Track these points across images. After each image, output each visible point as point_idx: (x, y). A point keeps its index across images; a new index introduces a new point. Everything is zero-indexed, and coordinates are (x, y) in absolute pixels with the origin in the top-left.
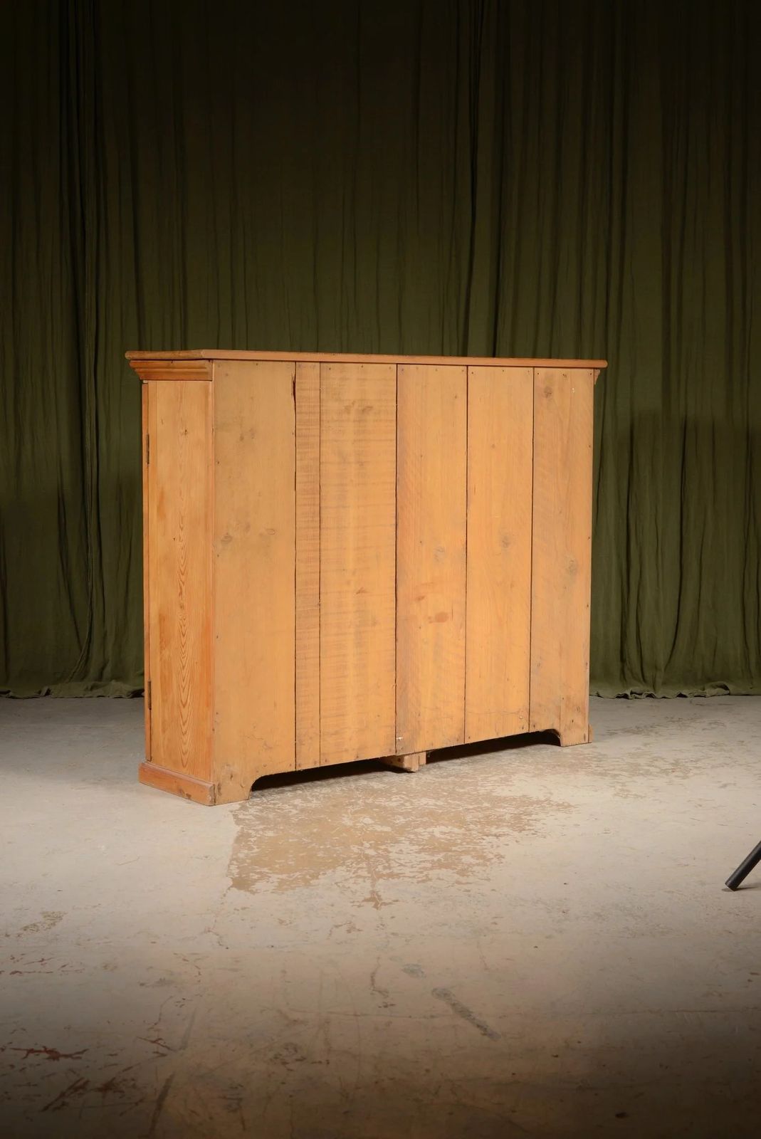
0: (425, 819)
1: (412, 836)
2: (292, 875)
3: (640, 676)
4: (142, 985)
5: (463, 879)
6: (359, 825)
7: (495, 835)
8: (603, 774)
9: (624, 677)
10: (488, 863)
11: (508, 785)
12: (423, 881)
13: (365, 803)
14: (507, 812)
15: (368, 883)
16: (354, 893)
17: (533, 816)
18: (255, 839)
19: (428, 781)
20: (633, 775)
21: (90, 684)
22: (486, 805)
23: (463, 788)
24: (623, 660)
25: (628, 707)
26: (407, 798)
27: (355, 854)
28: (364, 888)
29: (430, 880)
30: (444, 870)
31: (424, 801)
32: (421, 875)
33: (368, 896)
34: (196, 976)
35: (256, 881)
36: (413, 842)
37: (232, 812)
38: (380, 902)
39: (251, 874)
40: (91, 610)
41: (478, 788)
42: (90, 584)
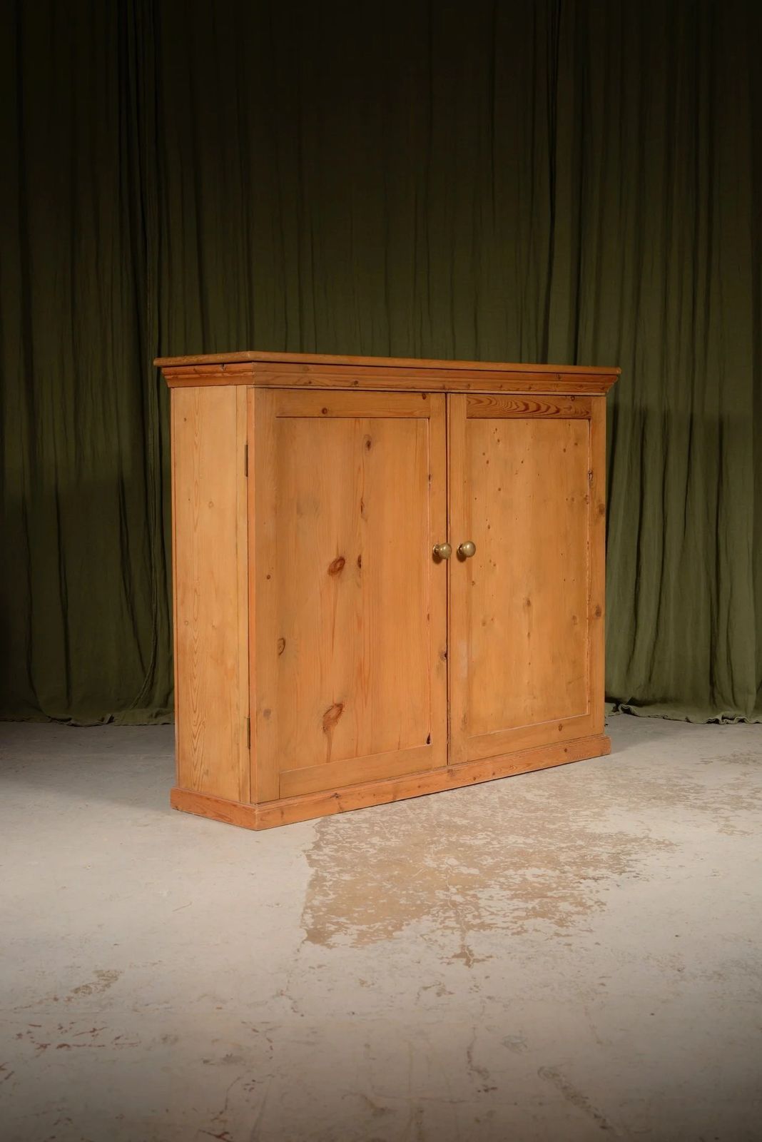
0: (515, 860)
1: (502, 880)
2: (372, 925)
3: (732, 701)
4: (206, 1062)
5: (563, 931)
6: (444, 867)
7: (594, 879)
8: (703, 808)
9: (714, 702)
10: (589, 911)
11: (600, 820)
12: (518, 933)
13: (448, 841)
14: (603, 851)
15: (458, 933)
16: (442, 947)
17: (632, 855)
18: (331, 883)
19: (516, 816)
20: (736, 809)
21: (155, 711)
22: (580, 842)
23: (554, 824)
24: (712, 683)
25: (721, 733)
26: (493, 836)
27: (442, 900)
28: (453, 941)
29: (526, 931)
30: (540, 920)
31: (512, 839)
32: (515, 926)
33: (458, 951)
34: (267, 1052)
35: (332, 933)
36: (505, 887)
37: (304, 851)
38: (472, 959)
39: (328, 925)
40: (156, 632)
41: (570, 824)
42: (154, 606)
